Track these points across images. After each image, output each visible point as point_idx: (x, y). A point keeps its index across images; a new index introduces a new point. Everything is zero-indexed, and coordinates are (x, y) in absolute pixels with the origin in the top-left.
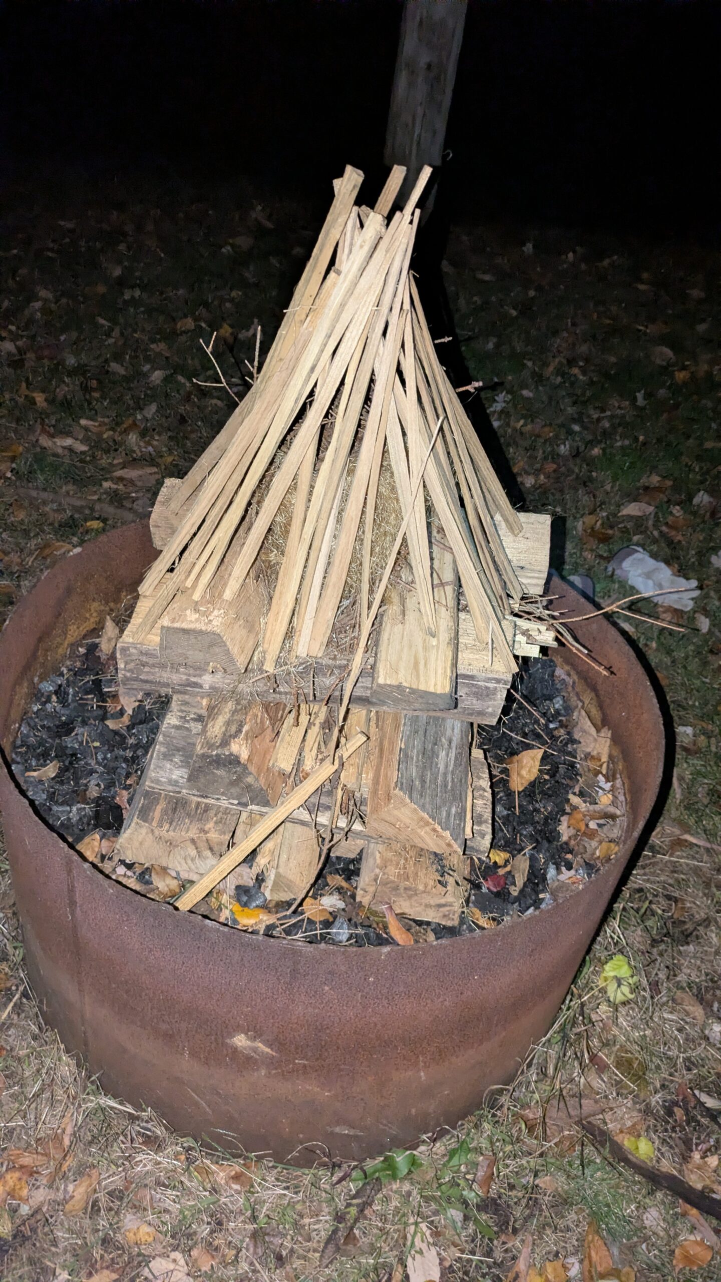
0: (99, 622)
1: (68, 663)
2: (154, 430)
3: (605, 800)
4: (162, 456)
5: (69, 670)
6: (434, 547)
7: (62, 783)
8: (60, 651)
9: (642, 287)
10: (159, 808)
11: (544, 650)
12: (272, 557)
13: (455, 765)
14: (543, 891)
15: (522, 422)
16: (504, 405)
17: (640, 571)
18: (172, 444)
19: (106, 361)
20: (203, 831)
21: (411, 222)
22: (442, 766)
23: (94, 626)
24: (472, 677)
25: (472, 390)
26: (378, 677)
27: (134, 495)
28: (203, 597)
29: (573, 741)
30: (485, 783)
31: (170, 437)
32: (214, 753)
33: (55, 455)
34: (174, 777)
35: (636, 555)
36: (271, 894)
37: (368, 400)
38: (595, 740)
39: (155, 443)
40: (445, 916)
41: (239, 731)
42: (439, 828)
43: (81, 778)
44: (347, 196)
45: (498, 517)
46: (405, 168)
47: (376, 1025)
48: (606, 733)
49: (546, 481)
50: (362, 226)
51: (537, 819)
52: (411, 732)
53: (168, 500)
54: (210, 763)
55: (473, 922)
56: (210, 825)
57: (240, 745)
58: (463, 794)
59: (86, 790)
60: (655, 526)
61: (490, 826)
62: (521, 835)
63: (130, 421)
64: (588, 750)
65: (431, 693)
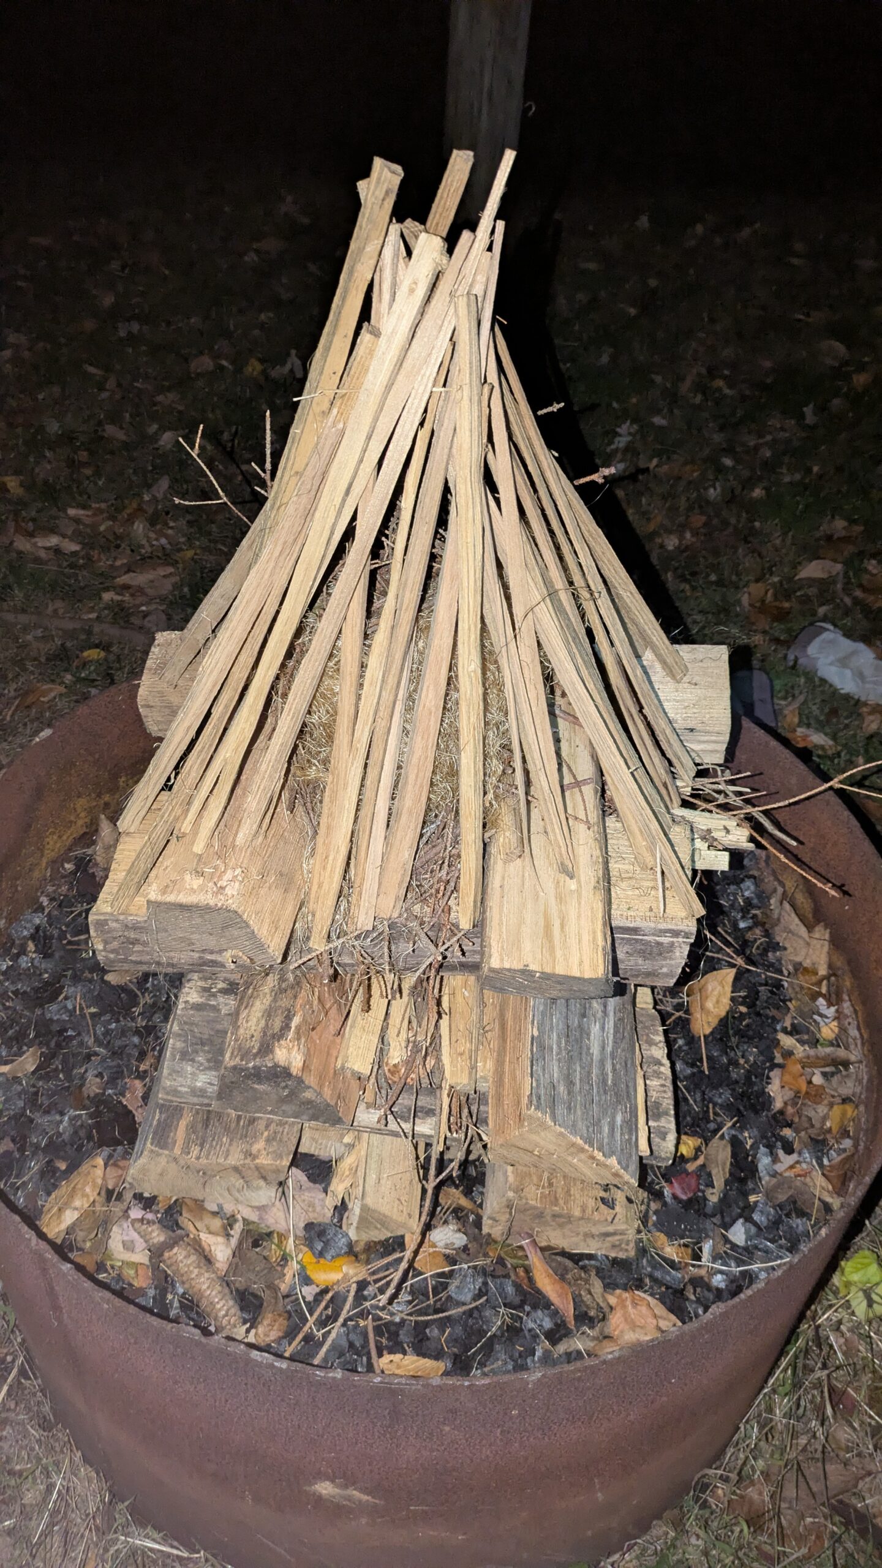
0: (91, 824)
1: (50, 889)
2: (167, 513)
3: (828, 1030)
4: (180, 550)
5: (52, 900)
6: (560, 721)
7: (47, 1077)
8: (36, 874)
9: (795, 261)
10: (183, 1124)
11: (737, 857)
12: (312, 773)
13: (615, 1042)
14: (754, 1191)
15: (655, 461)
16: (629, 438)
17: (832, 658)
18: (192, 530)
19: (100, 423)
20: (248, 1154)
21: (490, 249)
22: (595, 1050)
23: (85, 830)
24: (635, 930)
25: (601, 481)
26: (490, 956)
27: (144, 608)
28: (209, 845)
29: (776, 947)
30: (660, 1052)
31: (188, 522)
32: (251, 1065)
33: (37, 560)
34: (199, 1084)
35: (825, 635)
36: (358, 1233)
37: (442, 521)
38: (808, 944)
39: (170, 532)
40: (614, 1246)
41: (286, 1027)
42: (599, 1156)
43: (73, 1067)
44: (376, 208)
45: (648, 656)
46: (471, 153)
47: (526, 1459)
48: (822, 933)
49: (694, 540)
50: (409, 253)
51: (734, 1076)
52: (545, 1005)
53: (162, 667)
54: (247, 1077)
55: (658, 1254)
56: (259, 1145)
57: (289, 1050)
58: (631, 1084)
59: (82, 1085)
60: (847, 589)
61: (673, 1120)
62: (715, 1105)
63: (135, 505)
64: (798, 959)
65: (575, 978)
